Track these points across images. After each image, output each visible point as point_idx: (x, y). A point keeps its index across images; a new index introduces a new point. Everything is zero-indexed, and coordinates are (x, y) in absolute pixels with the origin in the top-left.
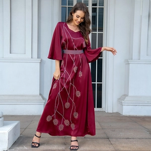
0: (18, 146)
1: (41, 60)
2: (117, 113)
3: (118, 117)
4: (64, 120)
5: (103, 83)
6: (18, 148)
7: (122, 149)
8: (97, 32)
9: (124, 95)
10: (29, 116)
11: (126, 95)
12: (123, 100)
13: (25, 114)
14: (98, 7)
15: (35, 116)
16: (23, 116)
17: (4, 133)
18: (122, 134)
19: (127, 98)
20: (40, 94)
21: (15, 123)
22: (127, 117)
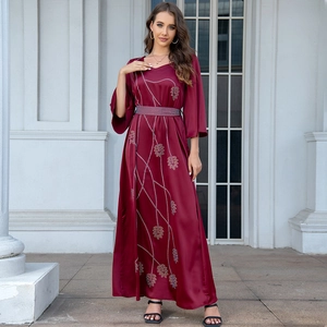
0: (56, 315)
1: (108, 135)
2: (289, 250)
3: (290, 258)
4: (156, 265)
5: (245, 184)
6: (55, 319)
7: (300, 321)
8: (230, 74)
9: (304, 211)
11: (308, 211)
12: (303, 220)
13: (68, 252)
14: (230, 18)
15: (92, 255)
16: (64, 254)
17: (27, 286)
18: (300, 292)
19: (311, 216)
20: (106, 209)
21: (49, 267)
22: (312, 256)
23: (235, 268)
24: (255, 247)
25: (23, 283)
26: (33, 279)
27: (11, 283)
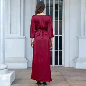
0: (14, 84)
1: (26, 37)
2: (73, 68)
3: (73, 70)
6: (14, 85)
8: (59, 21)
10: (19, 69)
11: (77, 57)
12: (76, 60)
13: (17, 68)
15: (22, 69)
17: (9, 76)
19: (78, 59)
20: (25, 57)
21: (13, 72)
22: (78, 69)
23: (60, 72)
24: (65, 67)
25: (8, 76)
26: (10, 75)
27: (5, 76)
